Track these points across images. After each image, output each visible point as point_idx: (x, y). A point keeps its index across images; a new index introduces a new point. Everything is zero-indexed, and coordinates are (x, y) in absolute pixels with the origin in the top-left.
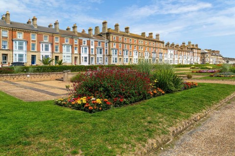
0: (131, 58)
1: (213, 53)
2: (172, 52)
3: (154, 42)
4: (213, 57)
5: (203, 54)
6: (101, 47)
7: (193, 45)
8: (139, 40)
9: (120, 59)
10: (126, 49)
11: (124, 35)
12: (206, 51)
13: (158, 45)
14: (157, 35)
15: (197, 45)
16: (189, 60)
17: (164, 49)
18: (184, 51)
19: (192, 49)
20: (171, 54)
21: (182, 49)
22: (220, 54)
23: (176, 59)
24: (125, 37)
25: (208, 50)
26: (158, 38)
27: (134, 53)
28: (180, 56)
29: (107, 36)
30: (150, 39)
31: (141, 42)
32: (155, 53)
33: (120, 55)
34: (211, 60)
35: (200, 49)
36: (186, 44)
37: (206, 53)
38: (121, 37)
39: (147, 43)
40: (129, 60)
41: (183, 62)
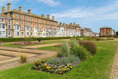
0: (32, 32)
1: (88, 30)
2: (63, 29)
3: (50, 22)
4: (88, 32)
5: (82, 30)
6: (4, 22)
7: (76, 25)
8: (39, 19)
9: (22, 33)
10: (28, 25)
11: (25, 15)
12: (84, 29)
13: (53, 23)
14: (53, 17)
15: (79, 25)
16: (74, 34)
17: (57, 26)
18: (70, 28)
19: (76, 27)
20: (62, 30)
21: (70, 27)
22: (91, 31)
23: (66, 33)
24: (27, 17)
25: (85, 28)
26: (54, 19)
27: (35, 29)
28: (68, 32)
29: (11, 14)
30: (48, 19)
31: (40, 21)
32: (51, 29)
33: (22, 29)
34: (87, 34)
35: (80, 27)
36: (73, 24)
37: (84, 30)
38: (23, 16)
39: (45, 22)
40: (30, 34)
41: (70, 35)
